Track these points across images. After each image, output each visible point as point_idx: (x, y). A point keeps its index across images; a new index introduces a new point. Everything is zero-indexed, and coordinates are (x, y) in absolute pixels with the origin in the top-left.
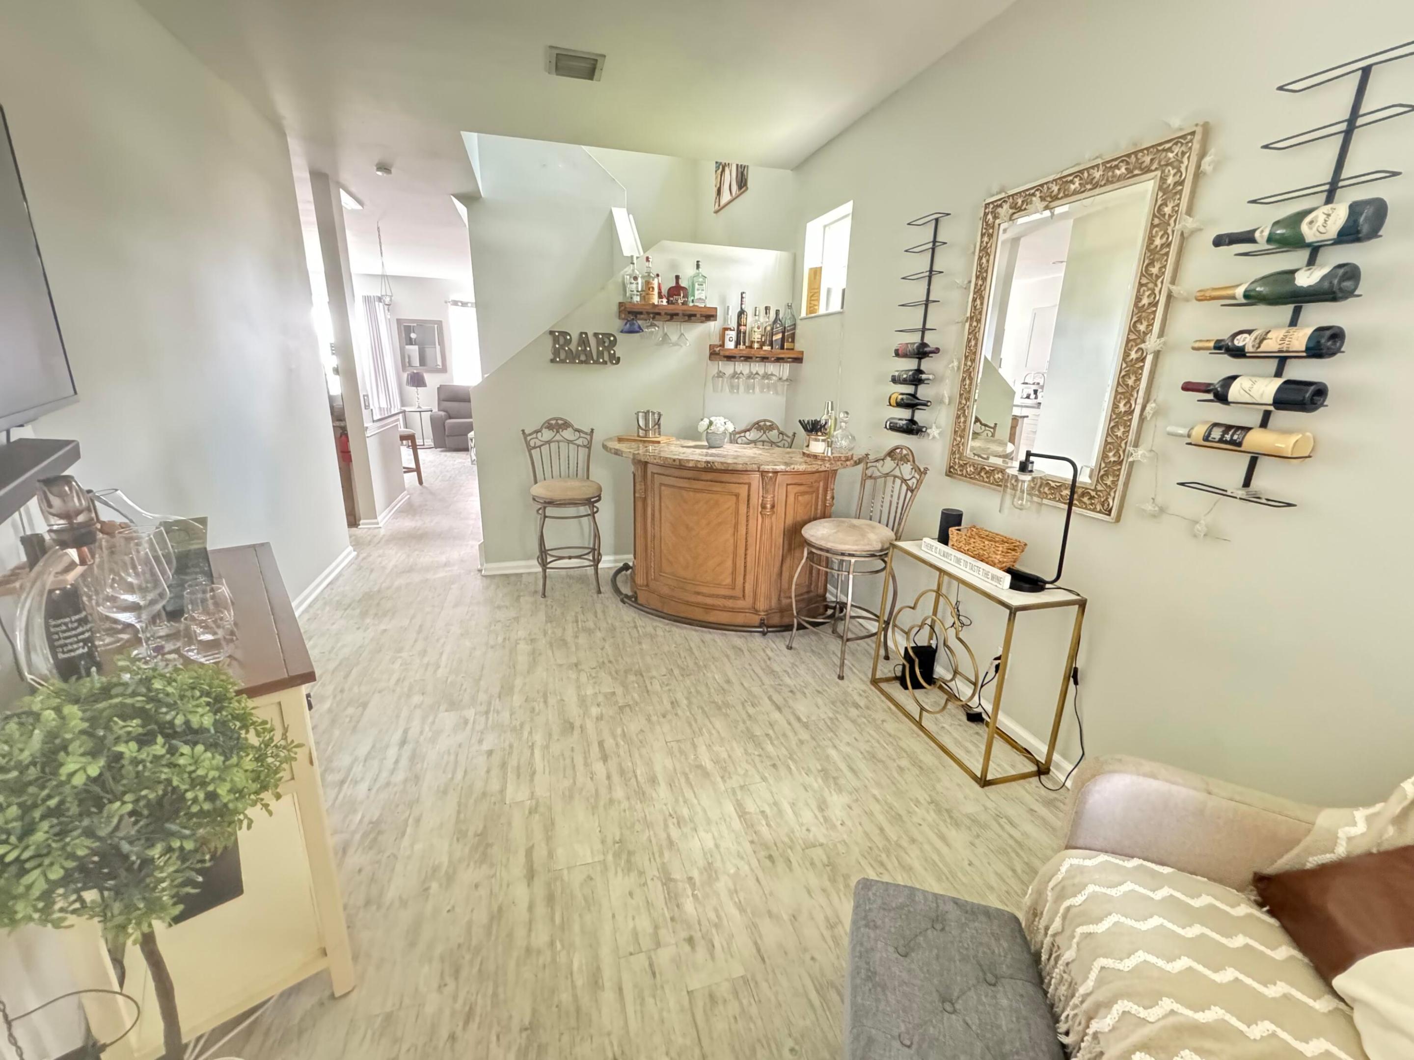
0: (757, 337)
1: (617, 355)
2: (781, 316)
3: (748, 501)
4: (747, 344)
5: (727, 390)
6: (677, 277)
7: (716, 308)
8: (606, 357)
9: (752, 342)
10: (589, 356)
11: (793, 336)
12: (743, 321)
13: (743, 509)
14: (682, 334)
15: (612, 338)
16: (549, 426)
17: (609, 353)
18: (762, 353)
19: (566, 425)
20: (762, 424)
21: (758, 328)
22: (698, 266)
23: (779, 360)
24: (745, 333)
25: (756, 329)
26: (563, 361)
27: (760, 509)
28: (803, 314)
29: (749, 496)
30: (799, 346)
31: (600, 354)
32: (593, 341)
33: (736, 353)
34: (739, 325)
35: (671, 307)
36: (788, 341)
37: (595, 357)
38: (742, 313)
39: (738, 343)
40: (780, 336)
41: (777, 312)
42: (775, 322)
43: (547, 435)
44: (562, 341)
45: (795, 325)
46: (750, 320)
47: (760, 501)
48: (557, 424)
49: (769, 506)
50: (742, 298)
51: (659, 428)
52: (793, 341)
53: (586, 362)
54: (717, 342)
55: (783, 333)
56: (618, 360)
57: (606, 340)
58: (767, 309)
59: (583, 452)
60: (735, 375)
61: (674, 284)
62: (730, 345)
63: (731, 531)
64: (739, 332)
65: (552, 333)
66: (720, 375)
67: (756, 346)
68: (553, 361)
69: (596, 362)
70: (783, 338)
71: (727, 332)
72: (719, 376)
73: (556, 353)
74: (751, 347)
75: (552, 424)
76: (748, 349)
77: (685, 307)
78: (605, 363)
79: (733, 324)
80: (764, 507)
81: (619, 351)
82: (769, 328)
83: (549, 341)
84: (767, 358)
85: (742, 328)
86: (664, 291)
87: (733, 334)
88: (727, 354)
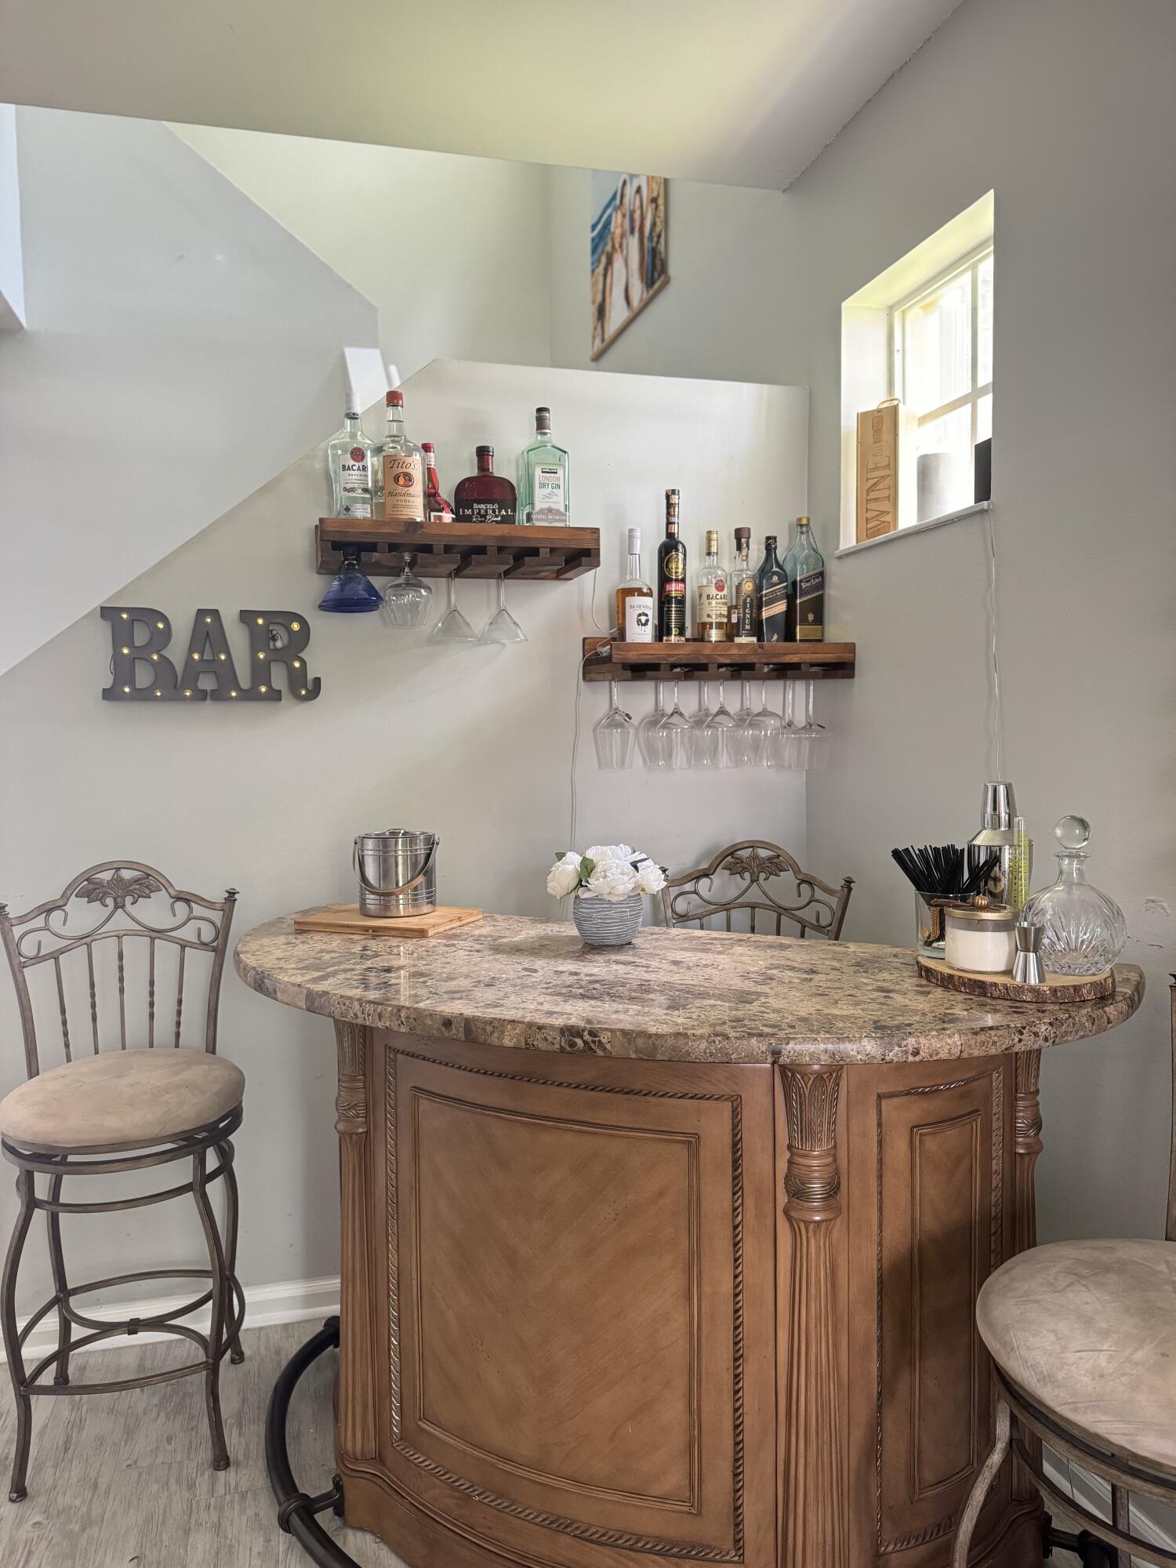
0: (715, 610)
1: (311, 676)
2: (780, 553)
3: (736, 1163)
4: (688, 634)
5: (638, 760)
6: (483, 453)
7: (596, 531)
8: (279, 680)
9: (704, 627)
10: (226, 676)
11: (818, 608)
12: (676, 567)
13: (717, 1196)
14: (502, 611)
15: (296, 626)
16: (90, 888)
17: (290, 669)
18: (733, 654)
19: (146, 883)
20: (745, 854)
21: (720, 588)
22: (541, 424)
23: (784, 671)
24: (681, 602)
25: (713, 591)
26: (143, 696)
27: (782, 1198)
28: (848, 538)
29: (736, 1145)
30: (836, 631)
31: (260, 673)
32: (237, 638)
33: (659, 652)
34: (664, 579)
35: (463, 529)
36: (804, 621)
37: (245, 682)
38: (669, 547)
39: (662, 630)
40: (781, 607)
41: (770, 544)
42: (764, 572)
43: (83, 915)
44: (141, 636)
45: (821, 574)
46: (692, 567)
47: (782, 1167)
48: (118, 881)
49: (816, 1187)
50: (669, 505)
51: (430, 883)
52: (819, 620)
53: (218, 696)
54: (601, 628)
55: (791, 599)
56: (315, 690)
57: (279, 630)
58: (741, 536)
59: (199, 964)
60: (658, 720)
61: (473, 472)
62: (641, 634)
63: (674, 1282)
64: (664, 601)
65: (108, 613)
66: (617, 720)
67: (714, 635)
68: (109, 695)
69: (249, 695)
70: (790, 613)
71: (631, 601)
72: (613, 724)
73: (123, 670)
74: (701, 638)
75: (100, 884)
76: (693, 645)
77: (505, 529)
78: (275, 696)
79: (646, 574)
80: (797, 1192)
81: (317, 661)
82: (748, 587)
83: (101, 636)
84: (750, 667)
85: (674, 589)
86: (446, 491)
87: (648, 605)
88: (633, 657)
